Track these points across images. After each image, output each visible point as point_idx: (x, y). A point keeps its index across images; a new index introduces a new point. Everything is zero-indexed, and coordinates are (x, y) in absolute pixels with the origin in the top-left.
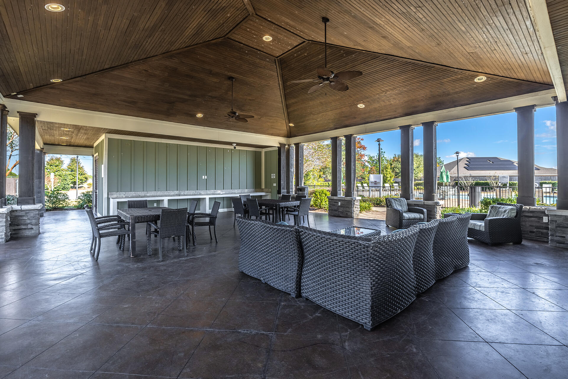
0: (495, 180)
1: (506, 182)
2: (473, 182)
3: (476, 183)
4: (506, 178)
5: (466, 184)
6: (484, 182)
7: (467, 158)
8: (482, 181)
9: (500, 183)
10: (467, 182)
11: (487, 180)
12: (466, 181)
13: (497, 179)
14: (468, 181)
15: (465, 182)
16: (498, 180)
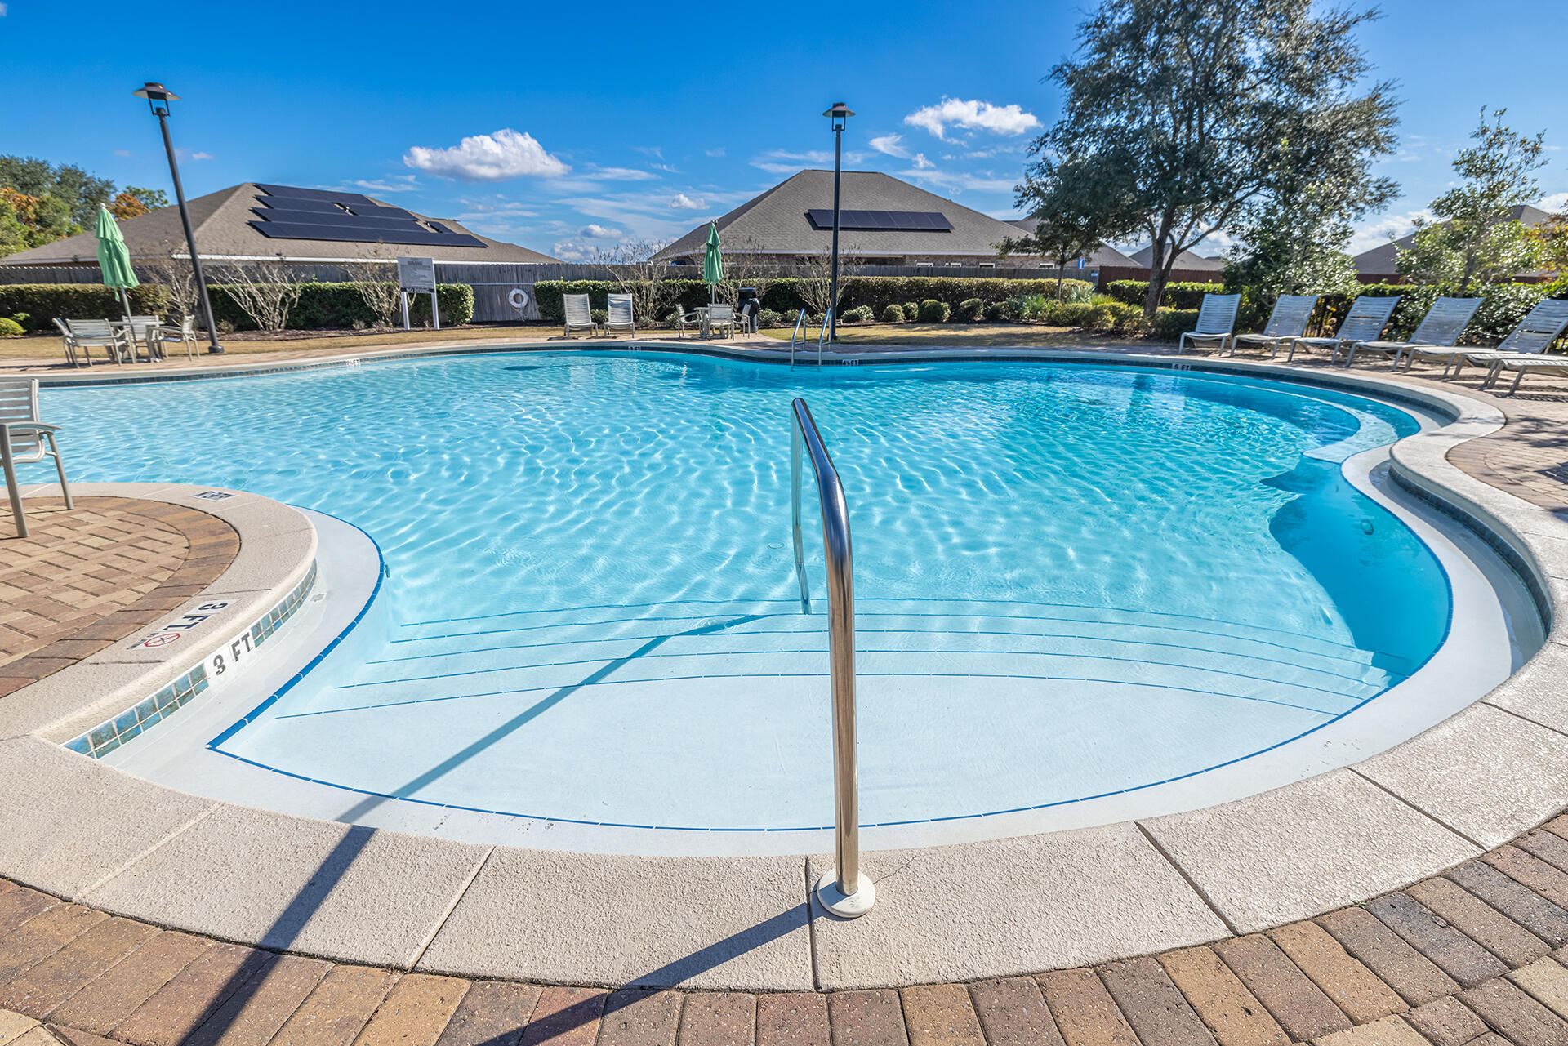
0: (382, 279)
1: (427, 286)
2: (288, 286)
3: (304, 290)
4: (424, 268)
5: (259, 299)
6: (336, 285)
7: (258, 186)
8: (329, 284)
9: (403, 290)
10: (261, 290)
11: (348, 279)
12: (255, 281)
13: (390, 275)
14: (267, 281)
15: (253, 288)
16: (396, 277)
